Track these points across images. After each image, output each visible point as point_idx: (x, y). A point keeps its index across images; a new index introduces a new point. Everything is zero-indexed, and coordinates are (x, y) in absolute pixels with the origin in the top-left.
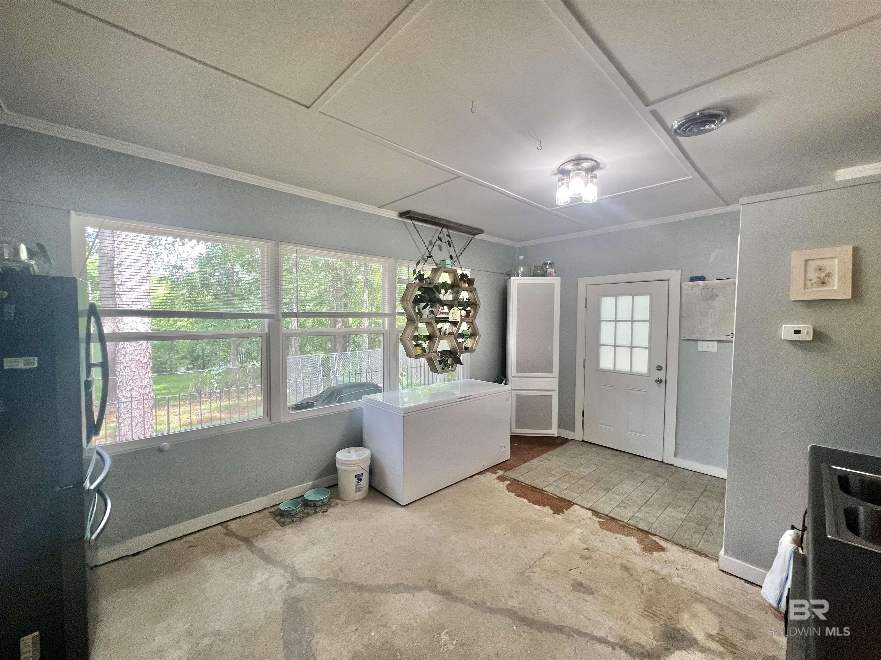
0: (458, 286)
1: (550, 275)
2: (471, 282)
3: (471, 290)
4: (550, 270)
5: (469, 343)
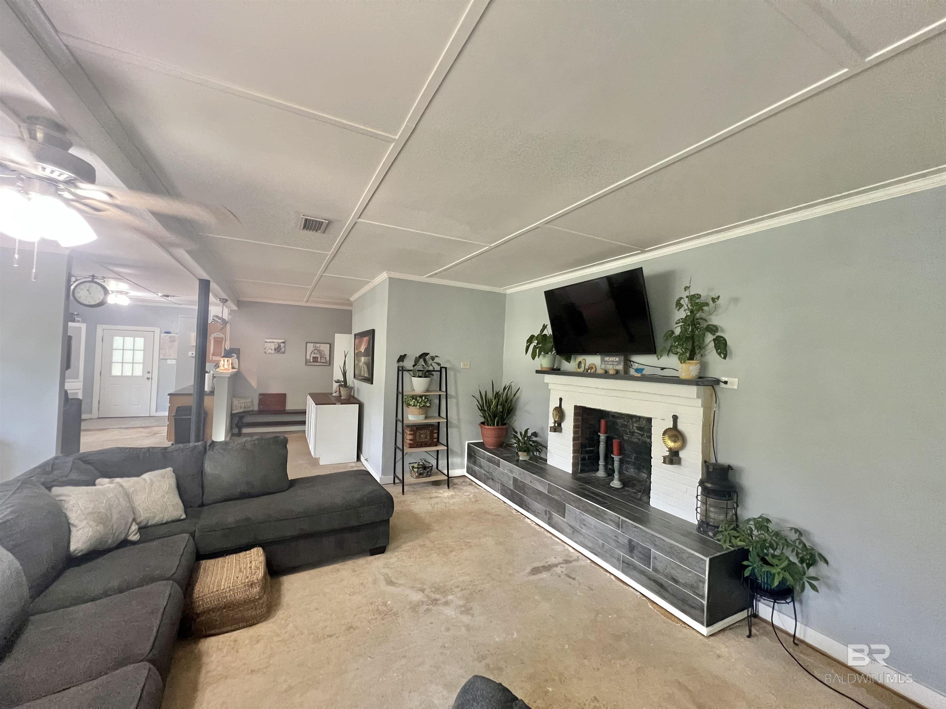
4: (77, 318)
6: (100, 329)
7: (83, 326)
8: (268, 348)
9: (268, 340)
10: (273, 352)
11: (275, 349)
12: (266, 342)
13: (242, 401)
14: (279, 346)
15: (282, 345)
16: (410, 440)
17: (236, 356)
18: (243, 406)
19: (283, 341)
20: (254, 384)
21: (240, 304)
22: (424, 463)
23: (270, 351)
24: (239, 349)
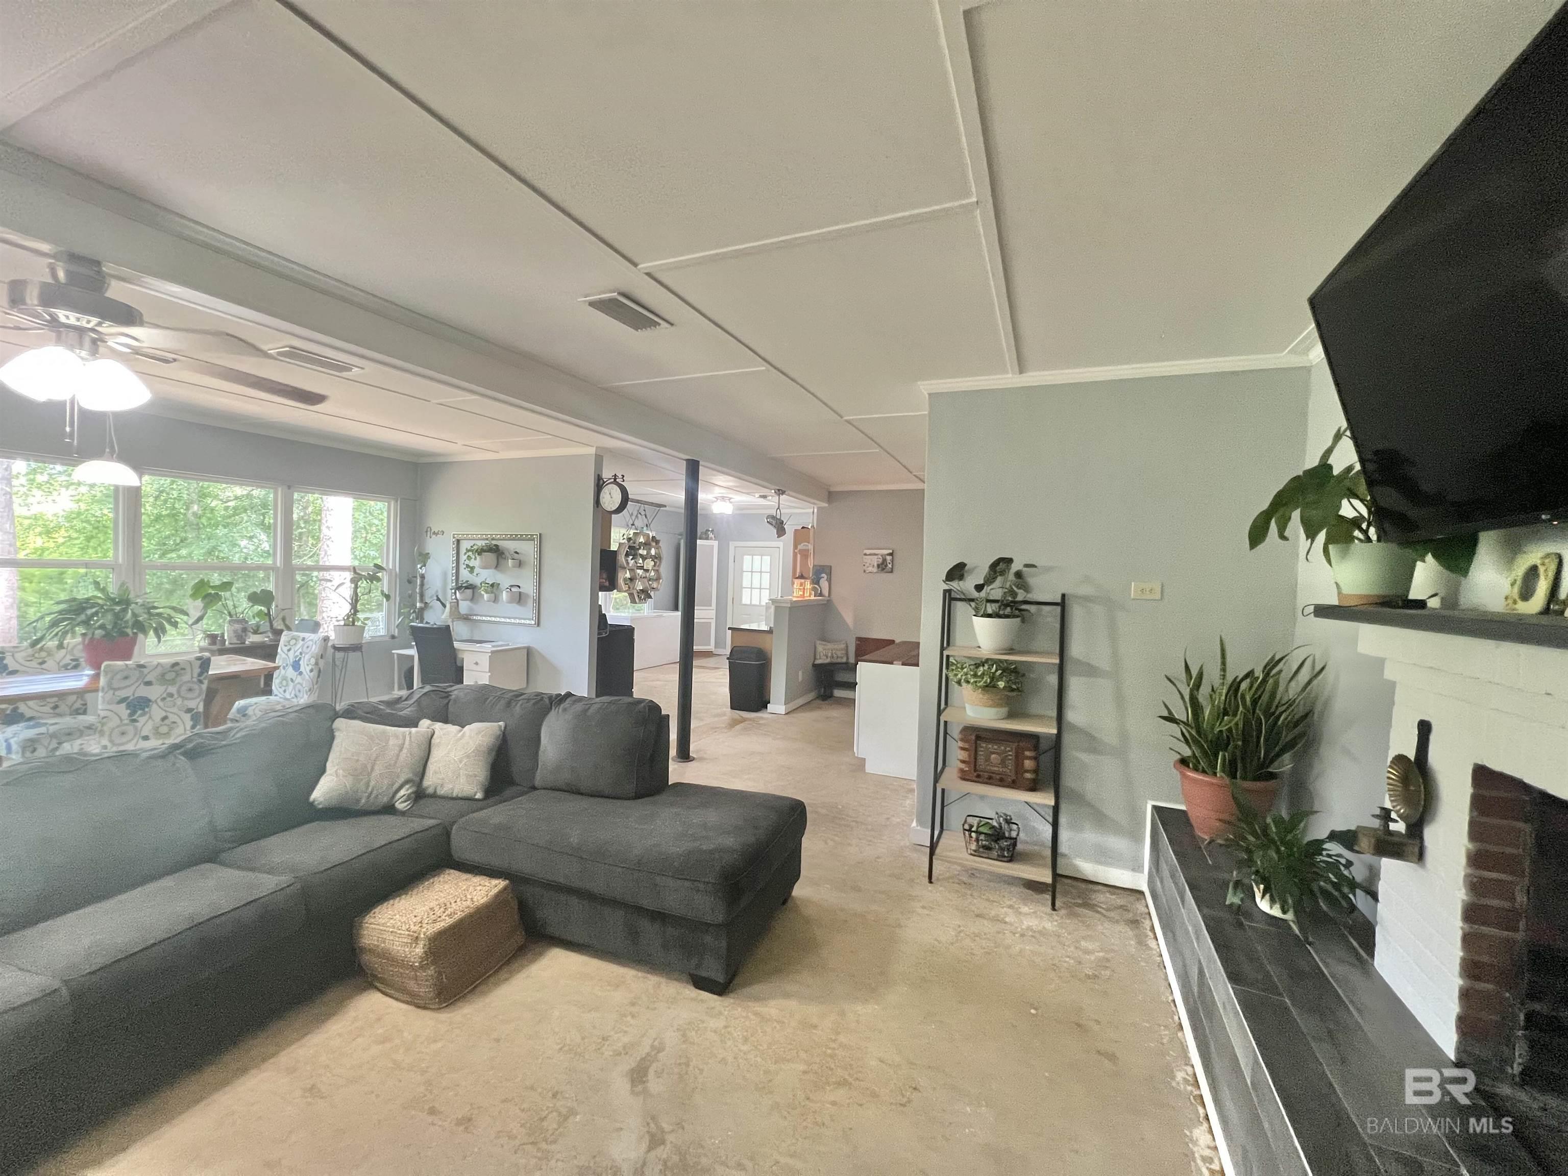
0: (650, 544)
1: (711, 539)
2: (657, 542)
3: (658, 548)
4: (711, 535)
5: (655, 585)
6: (732, 545)
7: (715, 544)
8: (867, 565)
9: (868, 552)
10: (875, 570)
11: (878, 566)
12: (865, 555)
13: (830, 646)
14: (884, 560)
15: (889, 558)
16: (963, 762)
17: (826, 577)
18: (830, 655)
19: (891, 551)
20: (849, 619)
21: (831, 496)
22: (1000, 824)
23: (870, 569)
24: (831, 567)
